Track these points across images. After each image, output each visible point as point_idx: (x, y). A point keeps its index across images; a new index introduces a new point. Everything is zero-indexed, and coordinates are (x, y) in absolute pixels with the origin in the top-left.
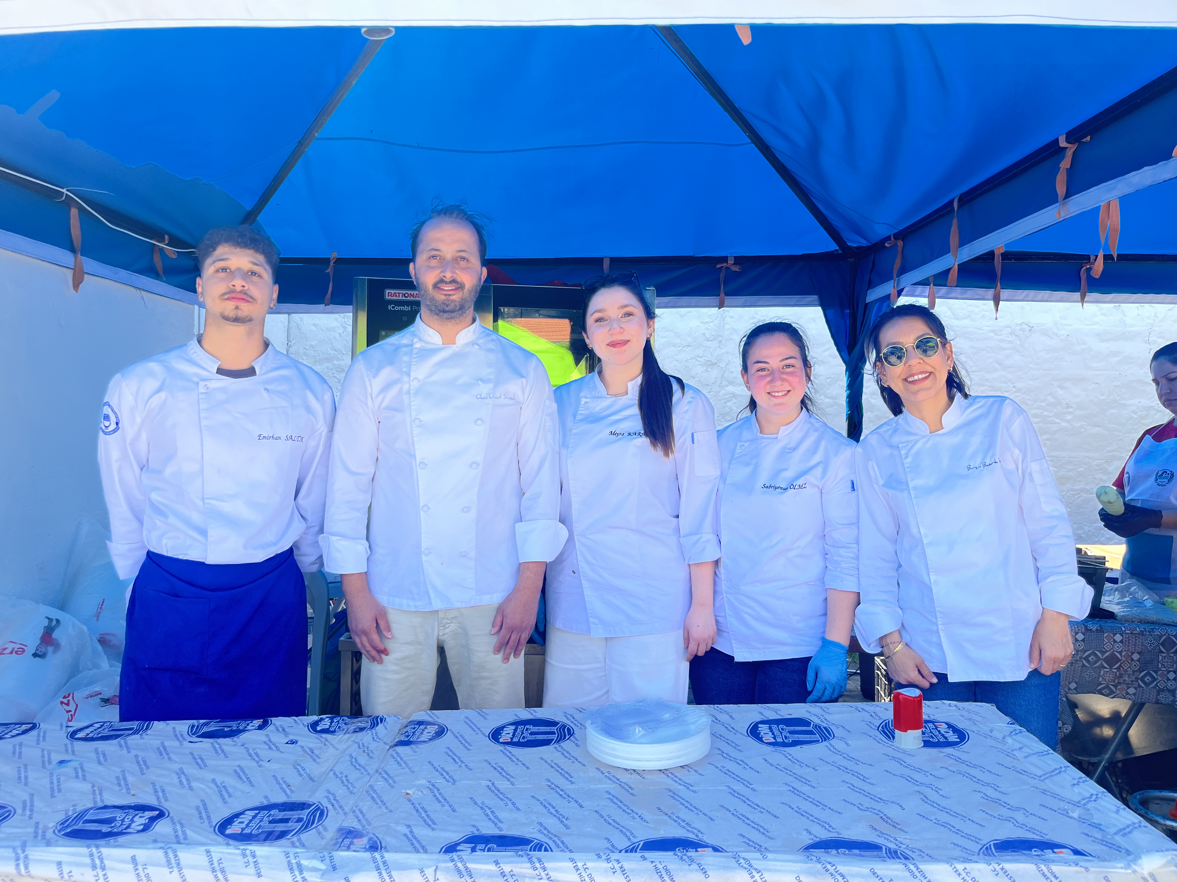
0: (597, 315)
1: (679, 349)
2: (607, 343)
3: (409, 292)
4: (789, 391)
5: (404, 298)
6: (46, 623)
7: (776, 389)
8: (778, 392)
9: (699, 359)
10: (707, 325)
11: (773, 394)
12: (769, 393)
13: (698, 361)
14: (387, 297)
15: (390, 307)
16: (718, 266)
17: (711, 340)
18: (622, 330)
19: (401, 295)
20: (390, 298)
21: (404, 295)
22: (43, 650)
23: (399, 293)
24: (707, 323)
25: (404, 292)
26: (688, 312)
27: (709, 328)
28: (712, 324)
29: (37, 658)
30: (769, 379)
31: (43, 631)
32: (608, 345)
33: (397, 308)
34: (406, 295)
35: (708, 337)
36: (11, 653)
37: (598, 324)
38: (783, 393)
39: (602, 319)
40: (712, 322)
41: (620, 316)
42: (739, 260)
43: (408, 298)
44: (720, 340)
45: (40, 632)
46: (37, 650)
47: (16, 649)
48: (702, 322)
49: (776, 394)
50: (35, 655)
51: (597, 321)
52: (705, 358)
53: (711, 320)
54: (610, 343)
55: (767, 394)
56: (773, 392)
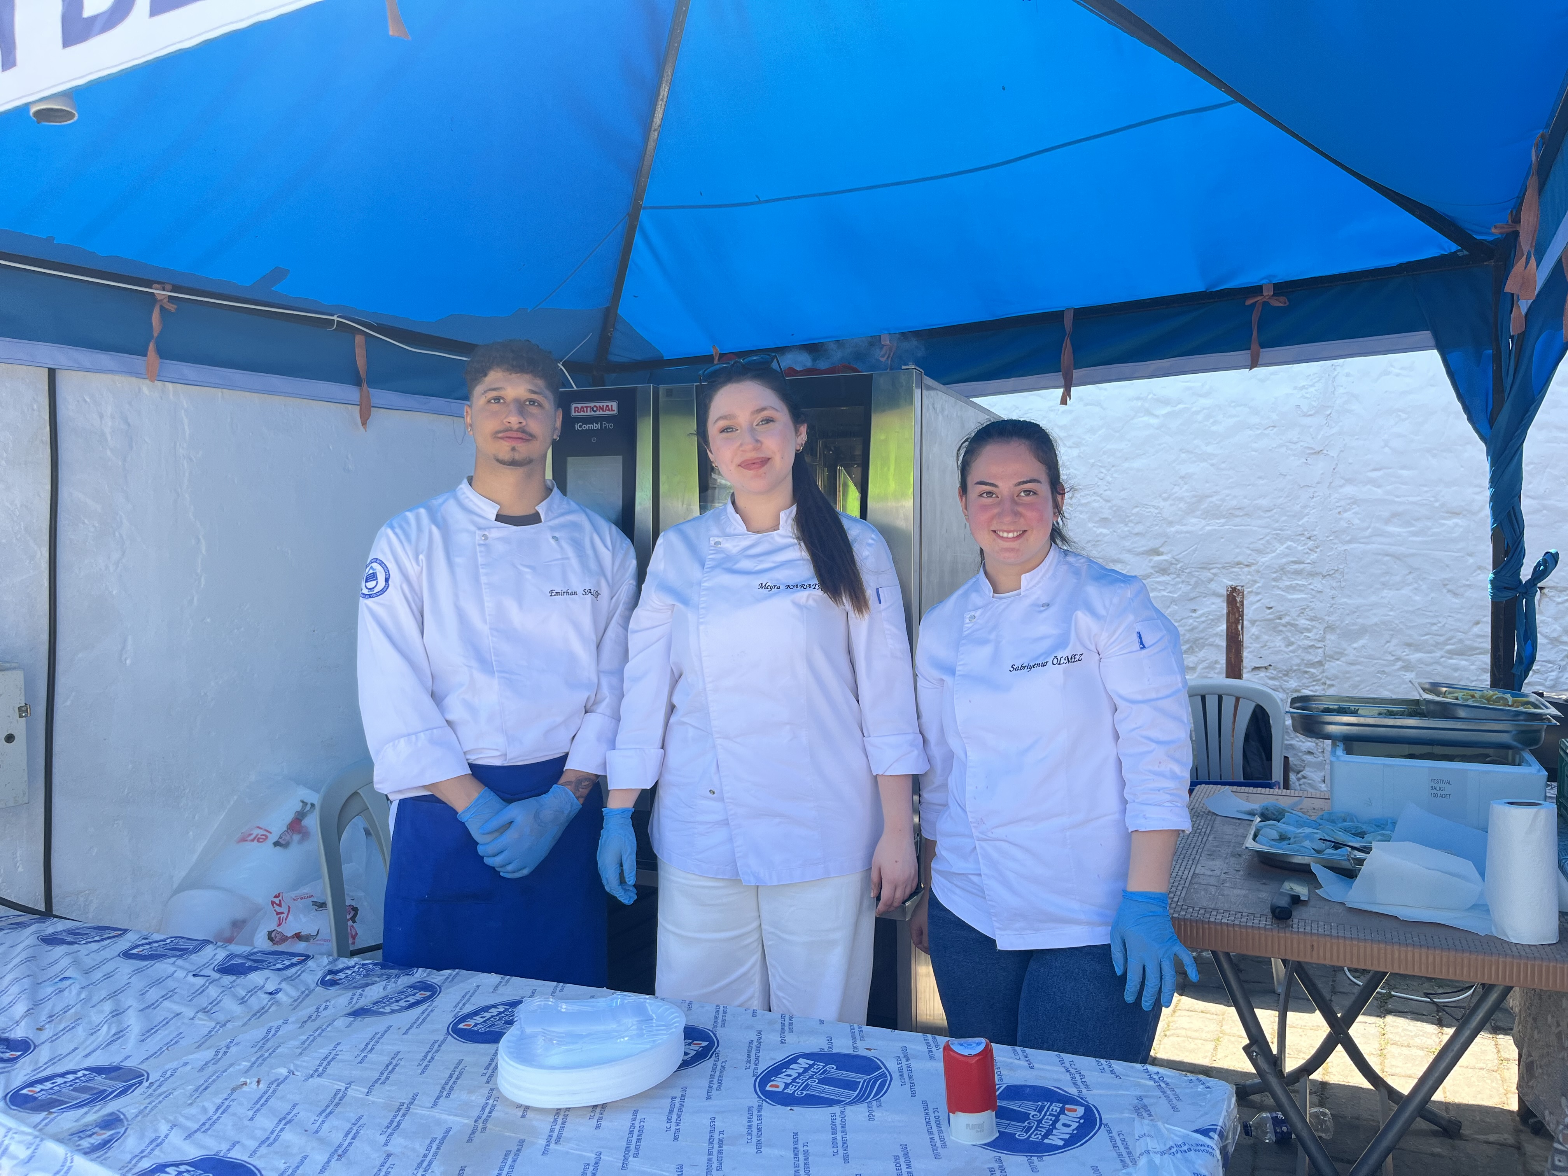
0: (722, 424)
1: (1259, 432)
2: (739, 463)
3: (597, 405)
4: (1025, 531)
5: (593, 413)
6: (298, 807)
7: (1005, 528)
8: (1008, 532)
9: (1292, 446)
10: (1304, 391)
11: (1001, 534)
12: (995, 532)
13: (1291, 449)
14: (574, 414)
15: (577, 427)
16: (1249, 302)
17: (1311, 415)
18: (759, 445)
19: (589, 409)
20: (577, 414)
21: (593, 408)
22: (288, 838)
23: (587, 407)
24: (1303, 388)
25: (592, 405)
26: (1272, 374)
27: (1307, 395)
28: (1312, 389)
29: (278, 848)
30: (996, 511)
31: (293, 816)
32: (739, 465)
33: (586, 427)
34: (595, 409)
35: (1305, 410)
36: (253, 840)
37: (724, 435)
38: (1016, 534)
39: (730, 428)
40: (1312, 386)
41: (755, 424)
42: (1281, 288)
43: (598, 413)
44: (1328, 412)
45: (289, 817)
46: (280, 837)
47: (259, 836)
48: (1295, 388)
49: (1005, 535)
50: (277, 844)
51: (722, 431)
52: (1302, 444)
53: (1311, 383)
54: (741, 463)
55: (992, 533)
56: (1000, 531)
